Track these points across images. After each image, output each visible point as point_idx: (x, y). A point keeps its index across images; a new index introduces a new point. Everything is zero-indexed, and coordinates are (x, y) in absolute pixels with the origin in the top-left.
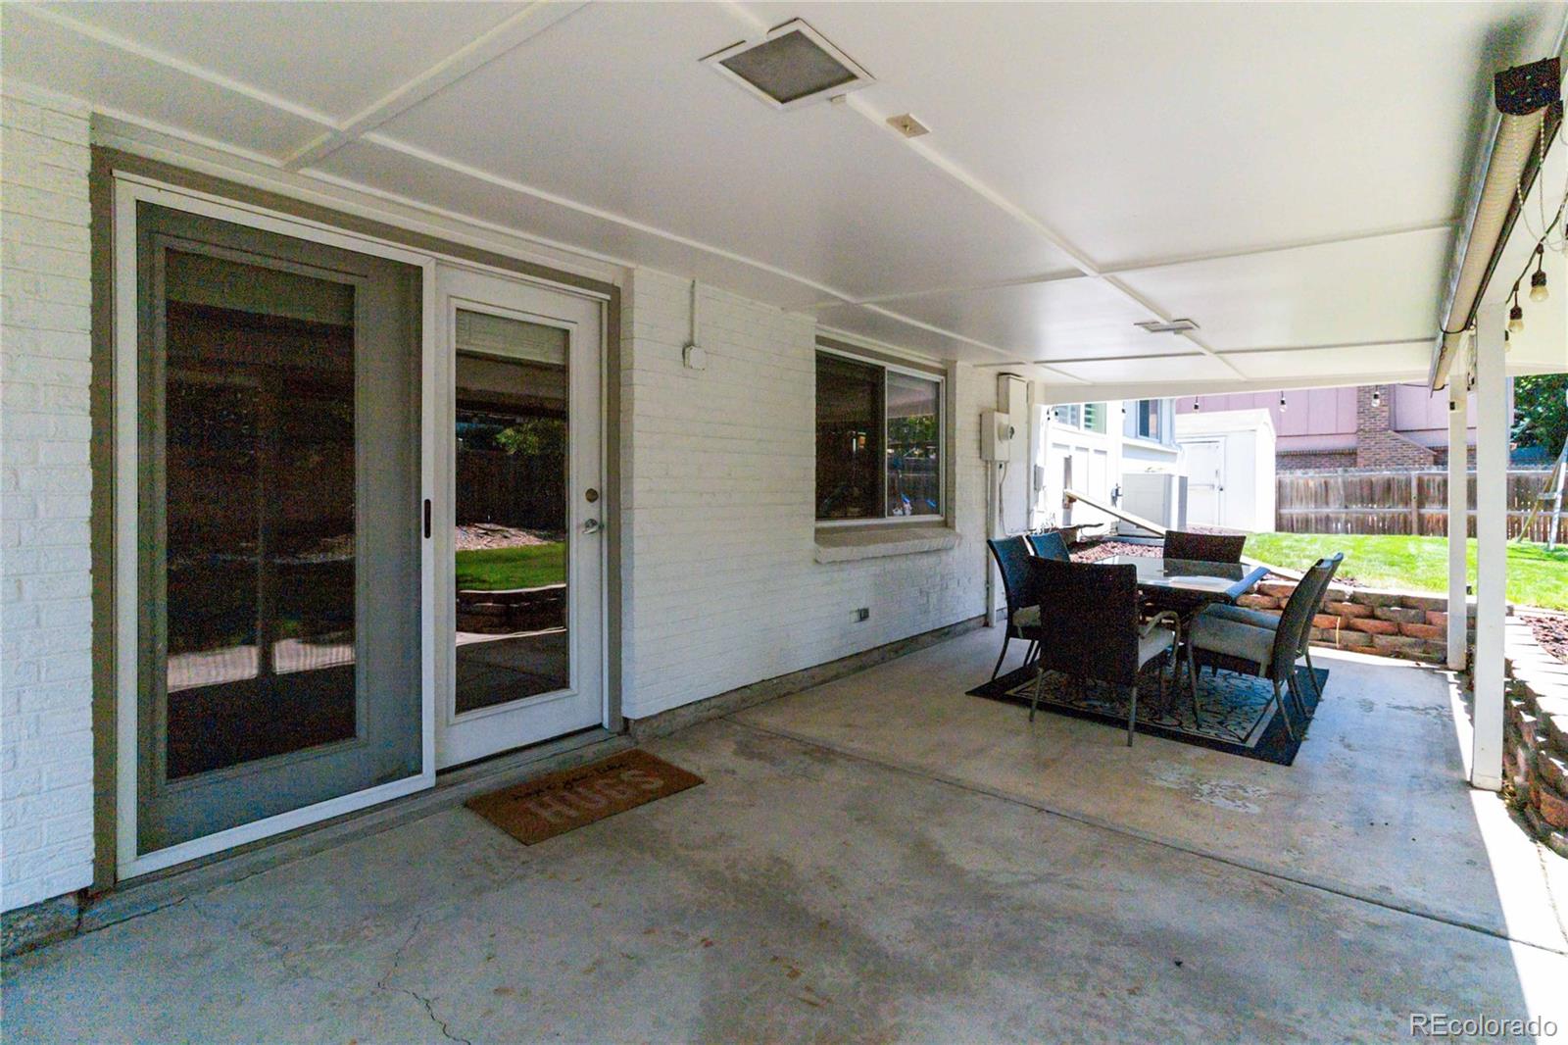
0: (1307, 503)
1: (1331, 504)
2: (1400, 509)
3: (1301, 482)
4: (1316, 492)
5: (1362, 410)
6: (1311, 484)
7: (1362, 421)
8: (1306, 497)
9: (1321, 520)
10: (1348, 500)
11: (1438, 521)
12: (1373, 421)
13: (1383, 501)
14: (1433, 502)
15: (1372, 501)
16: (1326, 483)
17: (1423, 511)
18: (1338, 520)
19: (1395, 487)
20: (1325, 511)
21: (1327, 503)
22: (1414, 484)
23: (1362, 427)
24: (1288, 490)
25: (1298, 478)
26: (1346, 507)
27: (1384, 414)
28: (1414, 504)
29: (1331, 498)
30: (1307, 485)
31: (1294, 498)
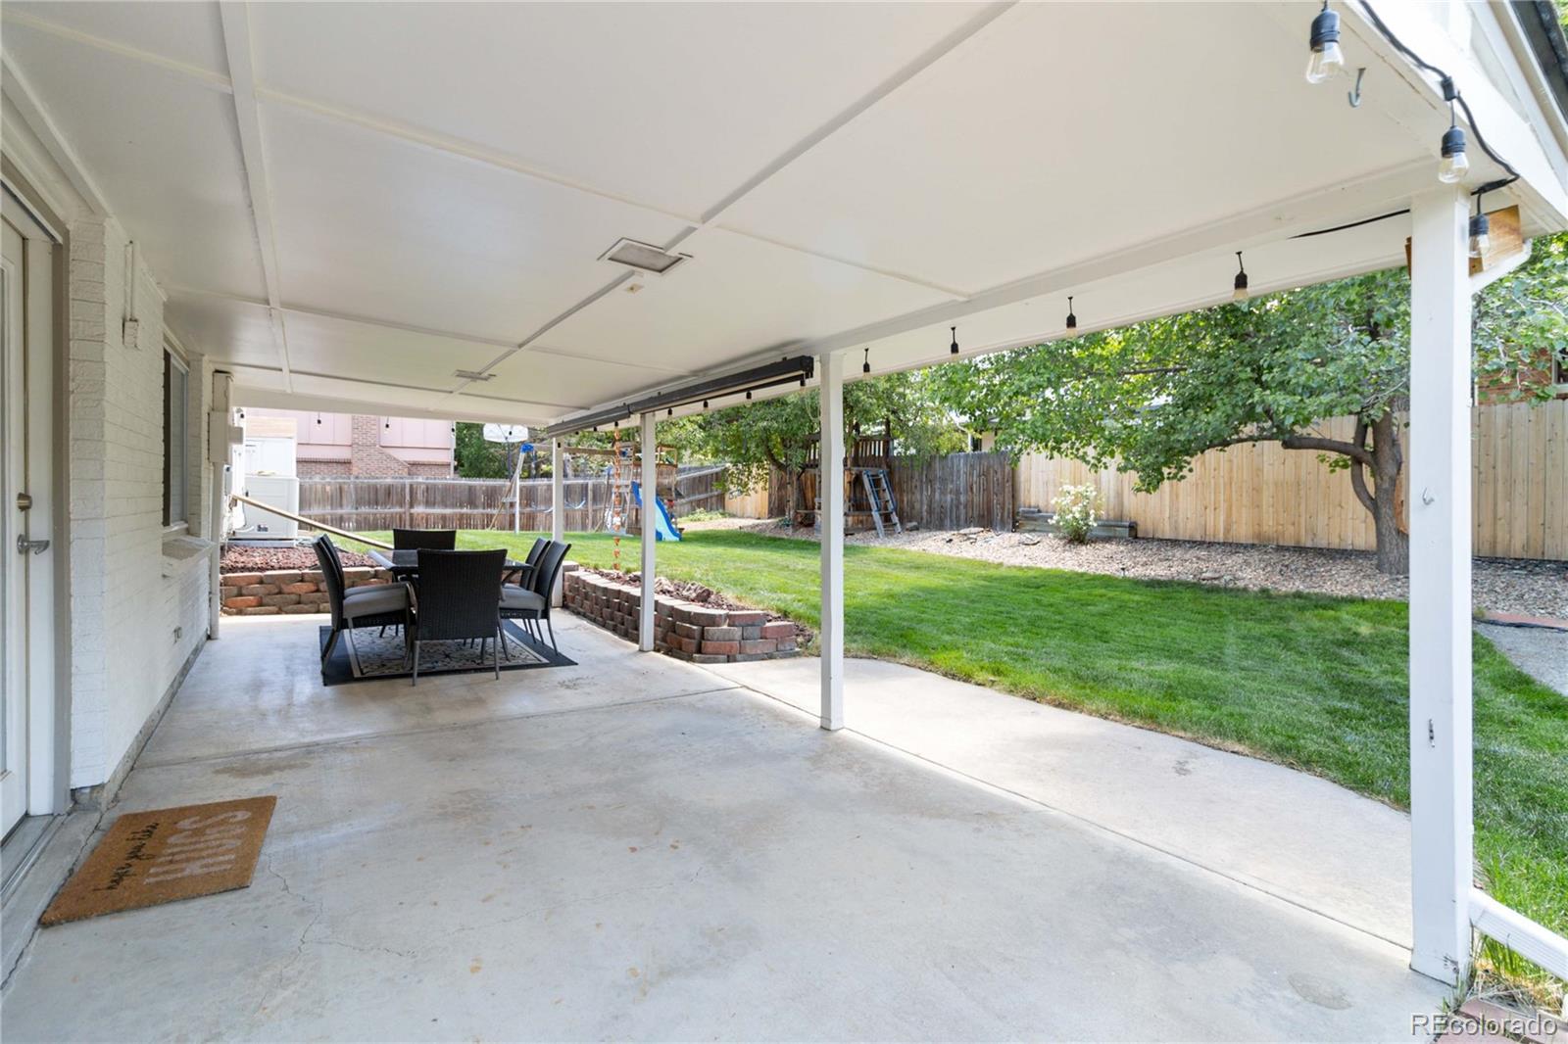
0: (324, 506)
1: (345, 507)
2: (398, 510)
3: (319, 487)
4: (332, 496)
5: (356, 426)
6: (328, 488)
7: (356, 436)
8: (324, 501)
9: (336, 519)
10: (359, 503)
11: (422, 518)
12: (364, 436)
13: (384, 504)
14: (419, 504)
15: (377, 504)
16: (341, 488)
17: (412, 511)
18: (349, 520)
19: (393, 492)
20: (339, 511)
21: (341, 506)
22: (407, 490)
23: (357, 441)
24: (308, 493)
25: (316, 483)
26: (357, 509)
27: (373, 432)
28: (407, 506)
29: (344, 501)
30: (324, 488)
31: (313, 501)
